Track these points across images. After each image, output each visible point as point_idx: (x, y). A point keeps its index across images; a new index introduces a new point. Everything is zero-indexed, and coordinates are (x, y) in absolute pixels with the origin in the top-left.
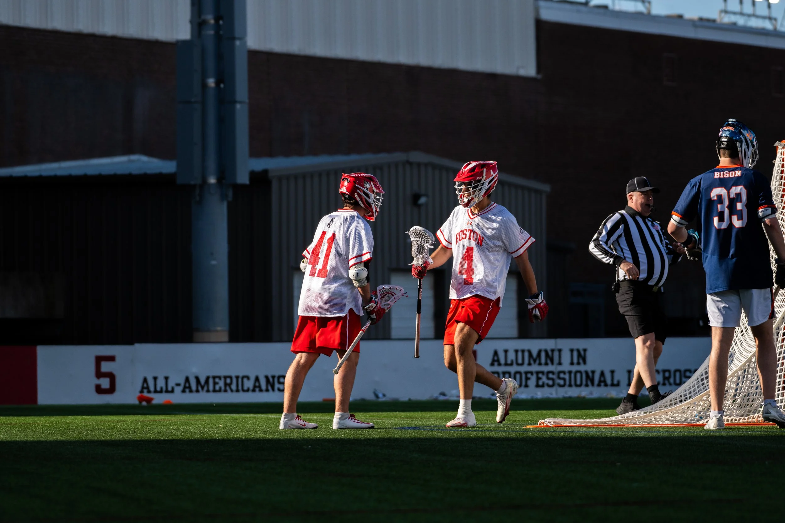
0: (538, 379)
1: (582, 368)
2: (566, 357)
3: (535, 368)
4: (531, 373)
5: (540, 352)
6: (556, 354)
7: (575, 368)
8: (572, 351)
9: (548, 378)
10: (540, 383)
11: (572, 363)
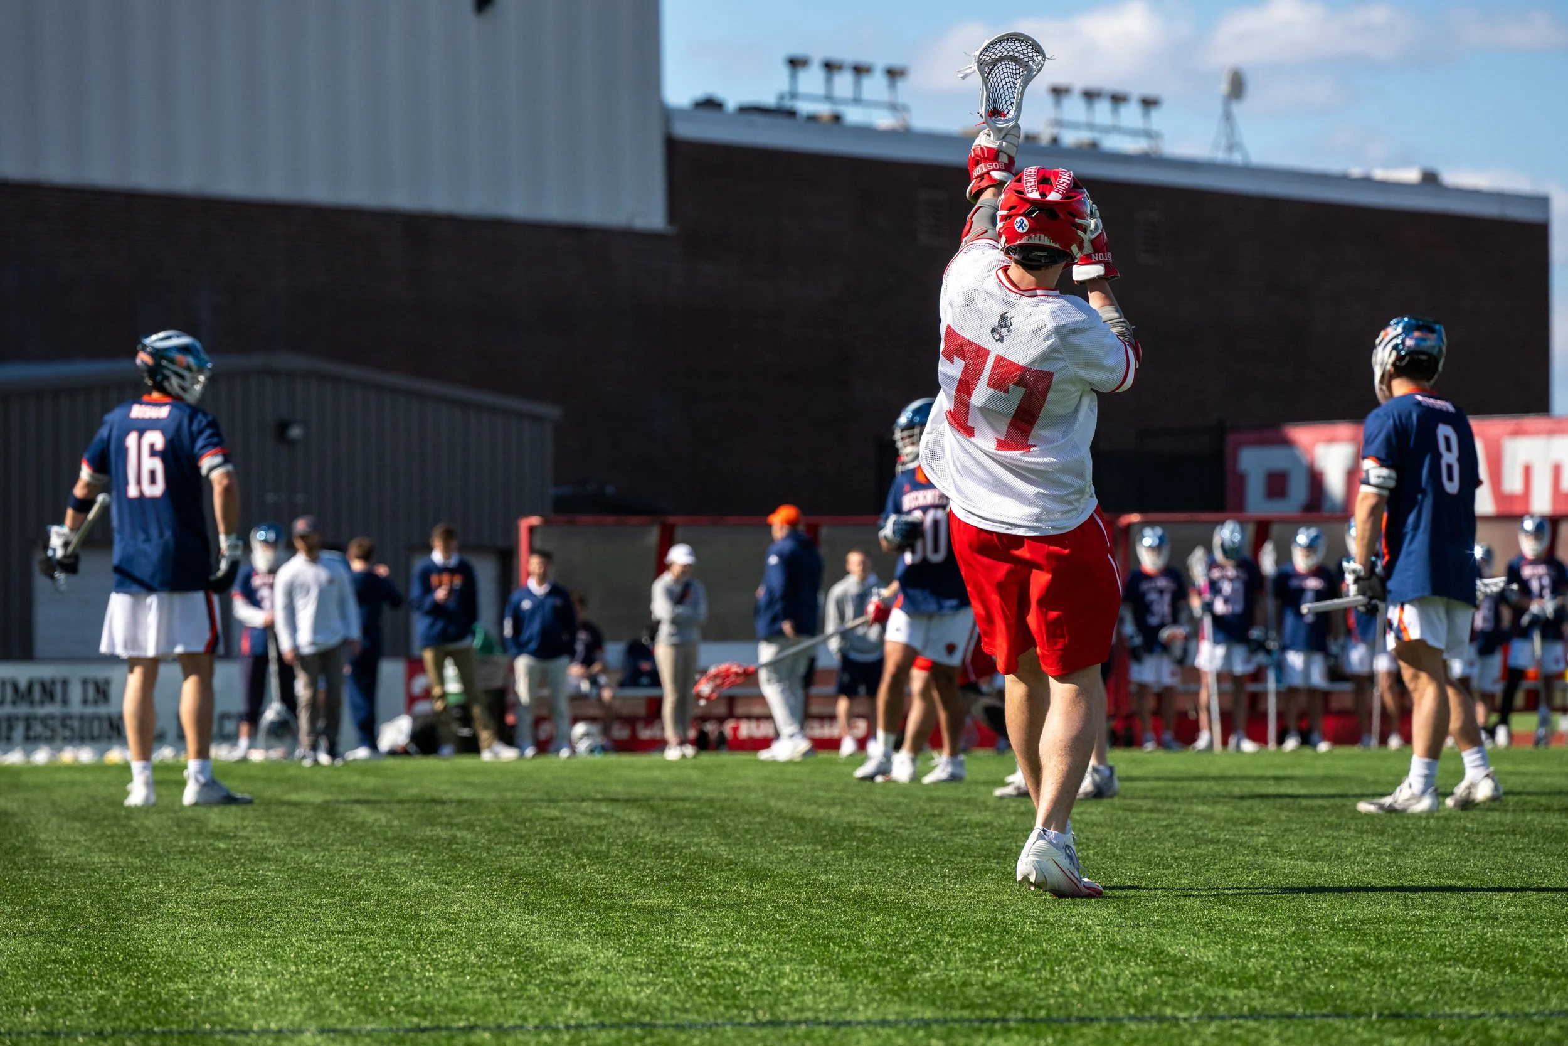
0: (28, 728)
1: (102, 710)
2: (76, 693)
3: (23, 709)
4: (17, 718)
5: (30, 686)
6: (58, 689)
7: (90, 710)
8: (85, 682)
9: (45, 726)
10: (32, 734)
11: (85, 701)
